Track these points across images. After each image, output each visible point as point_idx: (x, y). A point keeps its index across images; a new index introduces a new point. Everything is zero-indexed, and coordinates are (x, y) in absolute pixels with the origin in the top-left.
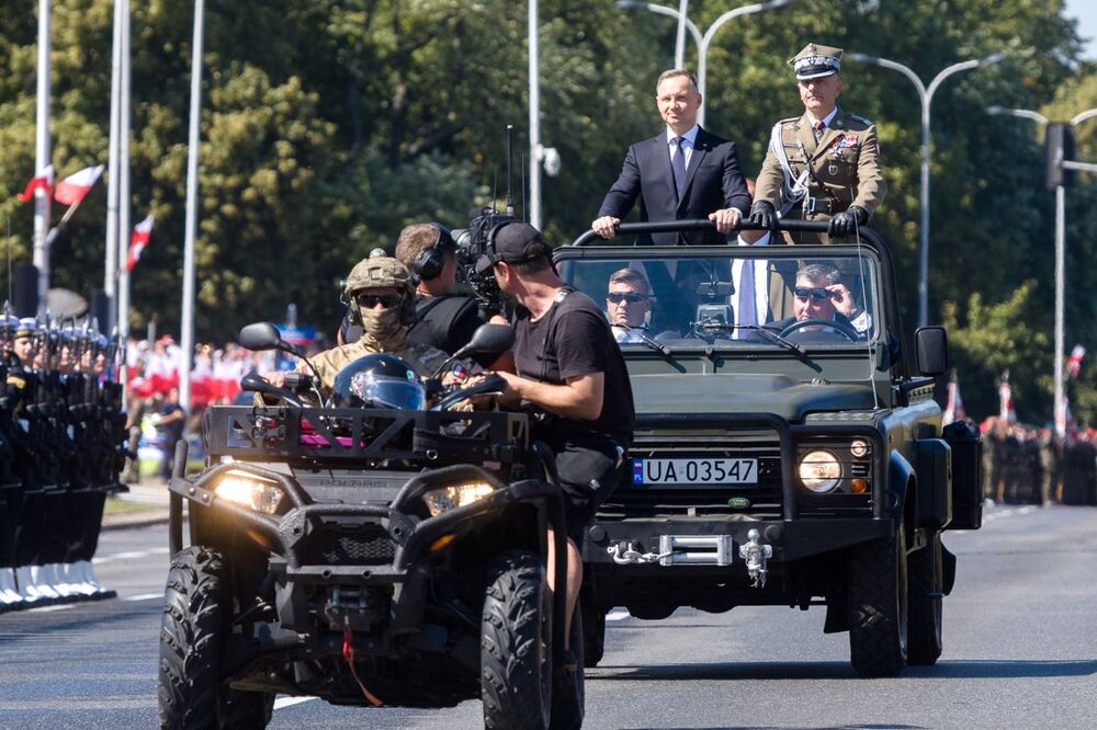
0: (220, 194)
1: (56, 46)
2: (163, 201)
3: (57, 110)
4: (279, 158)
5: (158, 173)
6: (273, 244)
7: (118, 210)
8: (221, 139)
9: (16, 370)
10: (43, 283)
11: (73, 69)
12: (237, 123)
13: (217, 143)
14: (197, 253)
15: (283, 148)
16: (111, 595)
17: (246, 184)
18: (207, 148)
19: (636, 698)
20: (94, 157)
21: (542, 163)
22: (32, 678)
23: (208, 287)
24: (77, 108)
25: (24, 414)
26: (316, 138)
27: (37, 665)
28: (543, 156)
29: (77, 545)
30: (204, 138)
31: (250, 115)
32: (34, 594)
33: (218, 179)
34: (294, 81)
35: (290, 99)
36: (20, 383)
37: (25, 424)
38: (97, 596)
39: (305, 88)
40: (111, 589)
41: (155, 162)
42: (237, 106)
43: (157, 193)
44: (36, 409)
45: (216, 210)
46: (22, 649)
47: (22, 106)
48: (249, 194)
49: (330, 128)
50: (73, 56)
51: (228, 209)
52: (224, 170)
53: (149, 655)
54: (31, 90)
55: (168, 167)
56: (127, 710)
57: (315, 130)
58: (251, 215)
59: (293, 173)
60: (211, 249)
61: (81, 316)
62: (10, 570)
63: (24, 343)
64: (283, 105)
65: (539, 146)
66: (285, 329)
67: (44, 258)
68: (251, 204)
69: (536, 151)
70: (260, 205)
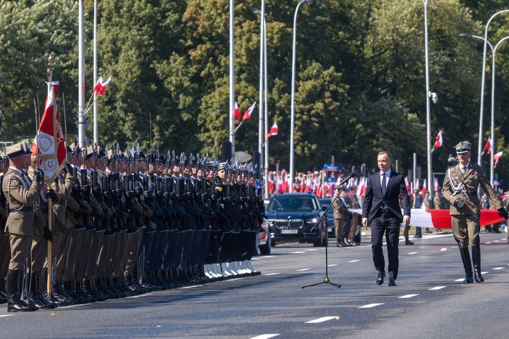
0: (302, 112)
1: (237, 56)
2: (280, 115)
3: (238, 81)
4: (325, 98)
5: (278, 105)
6: (322, 130)
7: (263, 119)
8: (303, 91)
9: (219, 184)
10: (233, 149)
11: (244, 65)
12: (309, 85)
13: (302, 93)
14: (294, 135)
15: (327, 94)
16: (259, 273)
17: (312, 108)
18: (297, 94)
19: (469, 315)
20: (253, 98)
21: (431, 98)
22: (223, 310)
23: (299, 148)
24: (246, 80)
25: (222, 201)
26: (341, 90)
27: (226, 304)
28: (431, 96)
29: (245, 254)
30: (296, 91)
31: (315, 81)
32: (227, 274)
33: (301, 106)
34: (332, 68)
35: (331, 76)
36: (220, 189)
37: (222, 205)
38: (253, 274)
39: (337, 71)
40: (258, 271)
41: (277, 101)
42: (309, 78)
43: (278, 112)
44: (227, 199)
45: (300, 118)
46: (221, 297)
47: (225, 80)
48: (313, 112)
49: (347, 87)
50: (244, 60)
51: (305, 117)
52: (304, 103)
53: (272, 299)
54: (228, 74)
55: (282, 103)
56: (260, 323)
57: (341, 87)
58: (313, 119)
59: (331, 104)
60: (300, 133)
61: (249, 162)
62: (218, 264)
63: (222, 172)
64: (328, 78)
65: (429, 92)
66: (330, 166)
67: (233, 139)
68: (314, 115)
69: (429, 94)
70: (317, 115)
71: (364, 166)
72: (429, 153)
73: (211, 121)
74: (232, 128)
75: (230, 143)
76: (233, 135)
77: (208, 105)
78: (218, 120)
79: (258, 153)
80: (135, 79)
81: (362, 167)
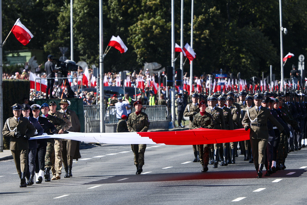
17: (201, 34)
21: (283, 31)
28: (283, 30)
34: (214, 7)
35: (213, 12)
39: (217, 9)
48: (202, 36)
64: (211, 14)
65: (282, 27)
66: (219, 75)
67: (174, 65)
68: (203, 38)
69: (282, 29)
70: (205, 38)
71: (239, 74)
72: (282, 66)
73: (135, 42)
74: (173, 59)
75: (172, 67)
76: (173, 63)
77: (133, 32)
78: (140, 41)
79: (180, 69)
80: (86, 14)
81: (238, 75)
